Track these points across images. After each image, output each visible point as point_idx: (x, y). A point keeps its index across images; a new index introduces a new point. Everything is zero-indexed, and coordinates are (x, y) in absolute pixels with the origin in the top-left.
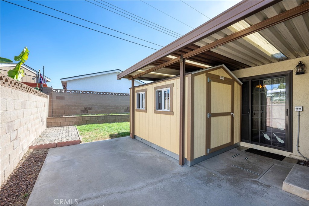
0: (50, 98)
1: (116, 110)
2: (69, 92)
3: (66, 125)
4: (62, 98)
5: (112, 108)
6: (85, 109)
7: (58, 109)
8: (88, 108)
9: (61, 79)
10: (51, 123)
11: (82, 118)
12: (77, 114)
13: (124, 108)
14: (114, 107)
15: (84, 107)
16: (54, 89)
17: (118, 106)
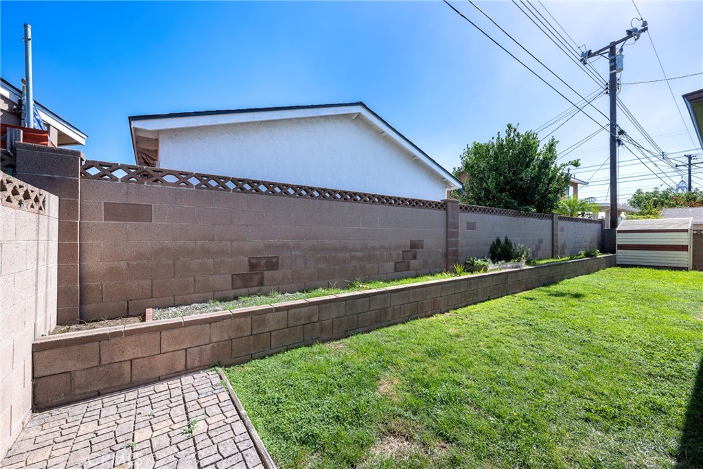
0: (66, 211)
1: (367, 266)
2: (177, 184)
3: (162, 372)
4: (139, 213)
5: (353, 258)
6: (252, 266)
7: (113, 272)
8: (263, 262)
9: (132, 119)
10: (66, 378)
11: (249, 319)
12: (218, 294)
13: (394, 253)
14: (359, 254)
15: (247, 258)
16: (90, 164)
17: (374, 248)
